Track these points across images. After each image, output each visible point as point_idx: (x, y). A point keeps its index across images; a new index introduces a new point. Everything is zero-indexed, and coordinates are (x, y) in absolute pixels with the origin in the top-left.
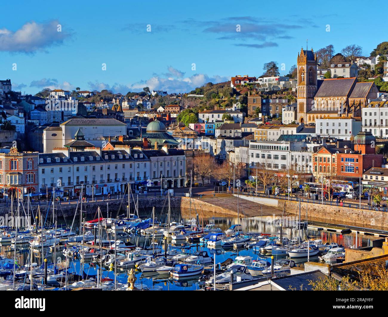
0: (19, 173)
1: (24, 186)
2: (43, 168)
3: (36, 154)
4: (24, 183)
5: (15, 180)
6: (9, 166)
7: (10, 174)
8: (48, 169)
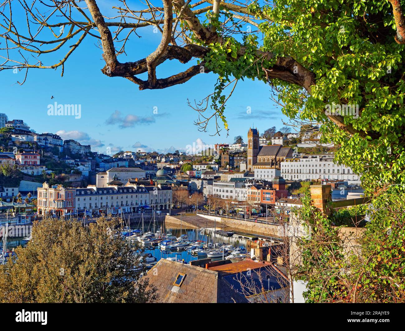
0: (62, 201)
1: (65, 208)
2: (79, 197)
3: (74, 189)
4: (65, 207)
5: (60, 205)
6: (56, 197)
7: (57, 201)
8: (82, 198)
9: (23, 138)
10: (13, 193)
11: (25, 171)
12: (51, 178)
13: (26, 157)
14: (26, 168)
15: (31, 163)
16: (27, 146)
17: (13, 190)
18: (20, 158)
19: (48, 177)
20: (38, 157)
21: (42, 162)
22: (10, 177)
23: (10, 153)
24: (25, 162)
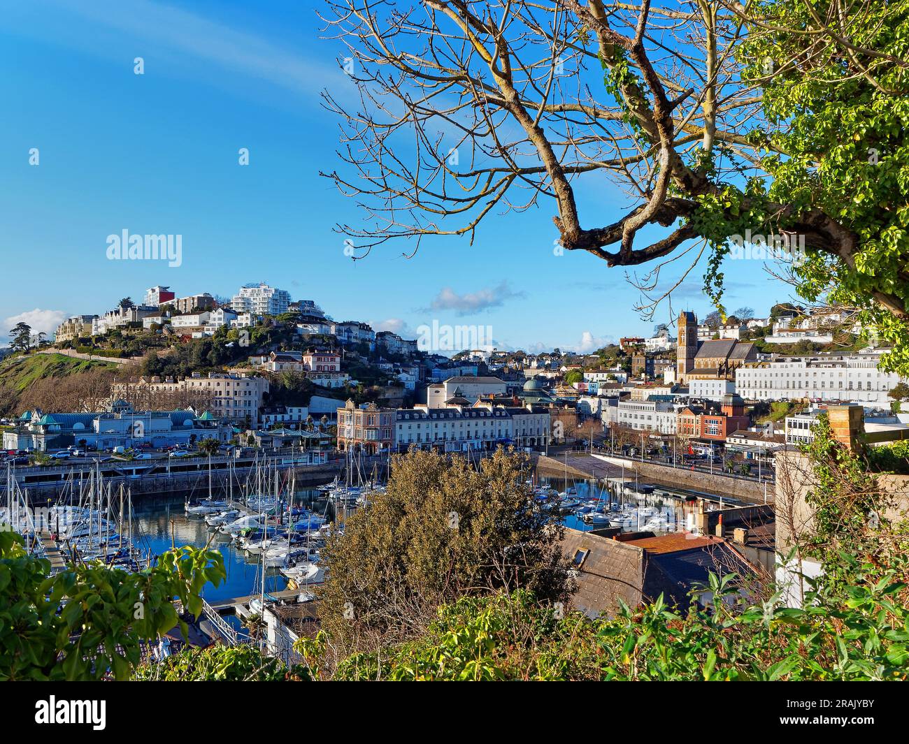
1: (380, 441)
2: (400, 424)
3: (393, 411)
4: (380, 438)
6: (366, 422)
8: (405, 425)
9: (314, 329)
10: (300, 416)
11: (318, 382)
12: (357, 393)
13: (319, 359)
14: (319, 377)
15: (326, 369)
16: (321, 342)
17: (300, 411)
18: (309, 360)
19: (353, 391)
20: (338, 359)
21: (344, 368)
22: (296, 390)
23: (295, 353)
24: (318, 367)
